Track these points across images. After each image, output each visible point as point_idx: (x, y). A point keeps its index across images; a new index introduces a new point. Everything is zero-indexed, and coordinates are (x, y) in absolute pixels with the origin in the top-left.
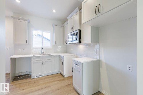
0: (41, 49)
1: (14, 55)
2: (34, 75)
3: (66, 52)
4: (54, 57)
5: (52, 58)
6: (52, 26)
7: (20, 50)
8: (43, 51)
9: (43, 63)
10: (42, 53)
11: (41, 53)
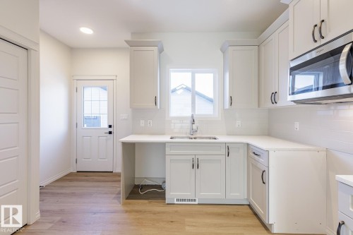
0: (189, 121)
1: (132, 134)
2: (172, 195)
3: (269, 133)
4: (228, 149)
5: (224, 151)
6: (221, 50)
7: (143, 122)
8: (194, 127)
9: (195, 165)
10: (193, 131)
11: (188, 131)
